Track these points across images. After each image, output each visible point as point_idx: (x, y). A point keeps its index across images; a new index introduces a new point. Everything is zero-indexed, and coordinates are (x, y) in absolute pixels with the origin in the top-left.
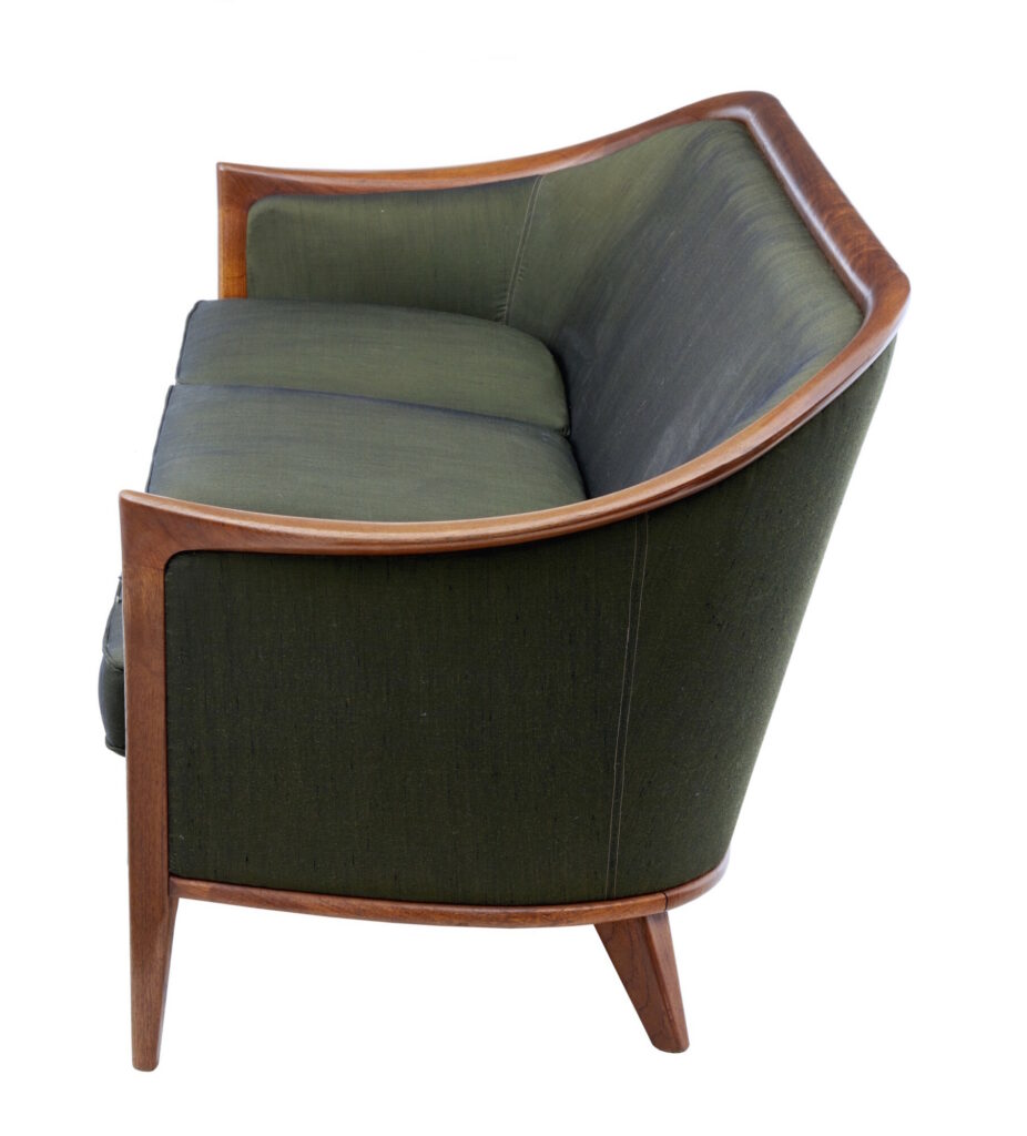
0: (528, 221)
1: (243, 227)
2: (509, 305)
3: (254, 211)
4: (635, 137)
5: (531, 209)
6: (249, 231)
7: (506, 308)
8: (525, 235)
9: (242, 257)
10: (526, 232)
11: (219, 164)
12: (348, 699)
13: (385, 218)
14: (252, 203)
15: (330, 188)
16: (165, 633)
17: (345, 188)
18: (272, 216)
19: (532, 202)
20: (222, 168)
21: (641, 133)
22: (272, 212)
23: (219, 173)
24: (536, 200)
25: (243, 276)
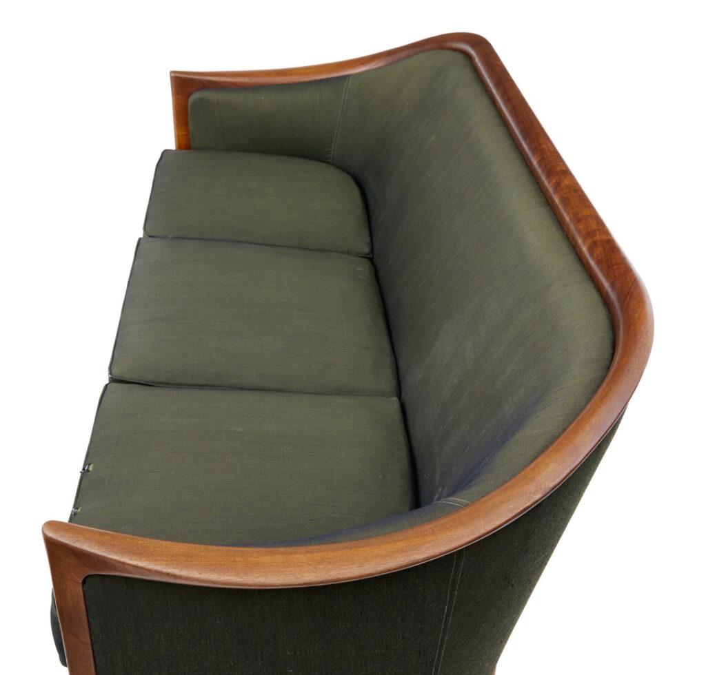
0: (344, 104)
1: (186, 107)
2: (334, 151)
3: (192, 99)
4: (402, 54)
5: (345, 97)
6: (189, 110)
7: (332, 152)
8: (342, 112)
9: (186, 123)
10: (342, 110)
11: (171, 72)
12: (232, 664)
13: (264, 101)
14: (190, 94)
15: (233, 84)
16: (88, 621)
17: (242, 83)
18: (202, 103)
19: (346, 93)
20: (173, 75)
21: (406, 52)
22: (202, 100)
23: (171, 77)
24: (348, 92)
25: (188, 133)
